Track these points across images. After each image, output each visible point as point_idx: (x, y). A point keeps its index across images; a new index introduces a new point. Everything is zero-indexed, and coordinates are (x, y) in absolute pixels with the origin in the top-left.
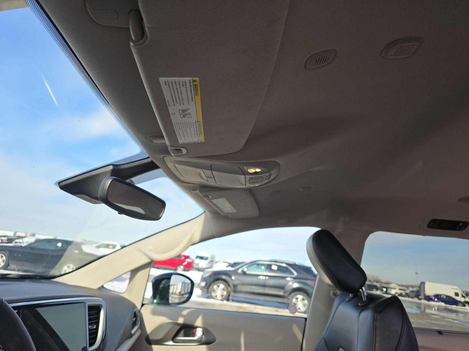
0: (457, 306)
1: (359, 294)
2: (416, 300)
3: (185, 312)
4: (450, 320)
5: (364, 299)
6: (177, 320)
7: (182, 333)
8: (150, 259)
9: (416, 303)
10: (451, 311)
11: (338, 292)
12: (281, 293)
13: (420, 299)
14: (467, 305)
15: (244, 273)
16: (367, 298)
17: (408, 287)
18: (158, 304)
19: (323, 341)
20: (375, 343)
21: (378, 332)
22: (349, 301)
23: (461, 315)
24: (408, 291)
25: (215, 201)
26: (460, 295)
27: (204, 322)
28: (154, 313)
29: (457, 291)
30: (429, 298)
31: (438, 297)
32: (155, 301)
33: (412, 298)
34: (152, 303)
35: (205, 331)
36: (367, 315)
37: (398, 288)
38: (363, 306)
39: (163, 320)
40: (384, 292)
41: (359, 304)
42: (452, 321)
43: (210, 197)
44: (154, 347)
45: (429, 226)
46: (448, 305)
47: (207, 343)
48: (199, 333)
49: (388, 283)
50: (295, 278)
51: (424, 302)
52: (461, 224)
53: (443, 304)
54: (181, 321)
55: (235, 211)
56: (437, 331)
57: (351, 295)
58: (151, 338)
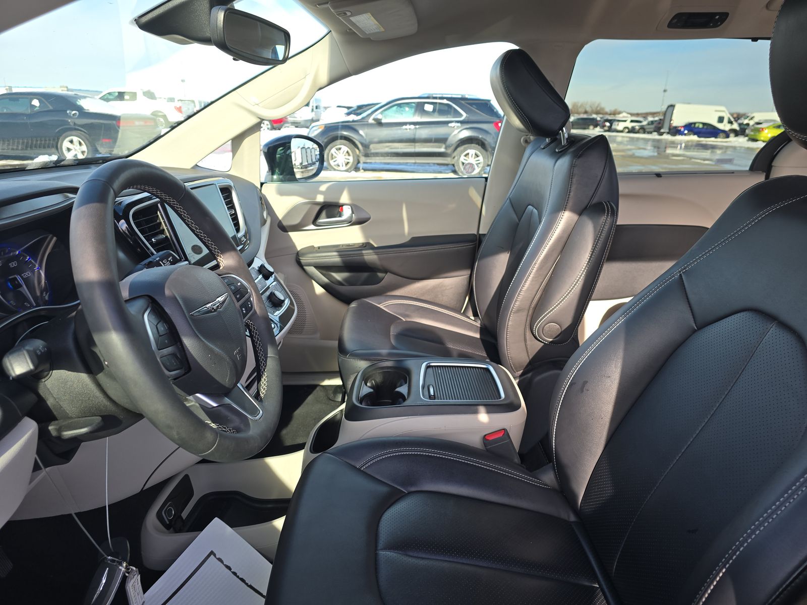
0: (716, 137)
1: (558, 137)
2: (655, 136)
3: (323, 188)
4: (699, 161)
5: (564, 142)
6: (315, 199)
7: (324, 214)
8: (260, 118)
9: (654, 140)
10: (705, 147)
11: (532, 138)
12: (442, 150)
13: (661, 134)
14: (732, 135)
15: (379, 123)
16: (567, 142)
17: (645, 116)
18: (281, 181)
19: (508, 201)
20: (570, 192)
21: (574, 180)
22: (544, 148)
23: (719, 152)
24: (645, 123)
25: (353, 19)
26: (726, 120)
27: (351, 198)
28: (281, 193)
29: (722, 114)
30: (675, 131)
31: (691, 128)
32: (275, 177)
33: (650, 133)
34: (272, 181)
35: (354, 208)
36: (564, 162)
37: (630, 118)
38: (561, 152)
39: (296, 200)
40: (606, 128)
41: (557, 150)
42: (702, 162)
43: (349, 14)
44: (292, 234)
45: (671, 25)
46: (702, 139)
47: (360, 222)
48: (347, 212)
49: (615, 113)
50: (462, 122)
51: (667, 137)
52: (717, 17)
53: (695, 138)
54: (320, 199)
55: (382, 29)
56: (655, 174)
57: (547, 140)
58: (285, 223)
